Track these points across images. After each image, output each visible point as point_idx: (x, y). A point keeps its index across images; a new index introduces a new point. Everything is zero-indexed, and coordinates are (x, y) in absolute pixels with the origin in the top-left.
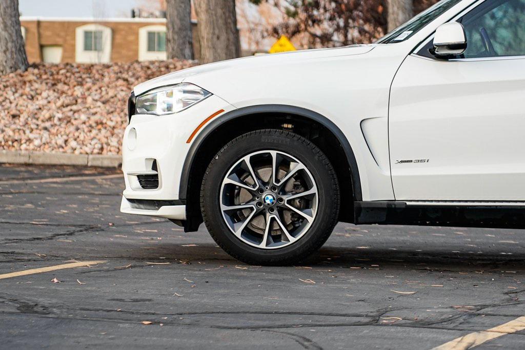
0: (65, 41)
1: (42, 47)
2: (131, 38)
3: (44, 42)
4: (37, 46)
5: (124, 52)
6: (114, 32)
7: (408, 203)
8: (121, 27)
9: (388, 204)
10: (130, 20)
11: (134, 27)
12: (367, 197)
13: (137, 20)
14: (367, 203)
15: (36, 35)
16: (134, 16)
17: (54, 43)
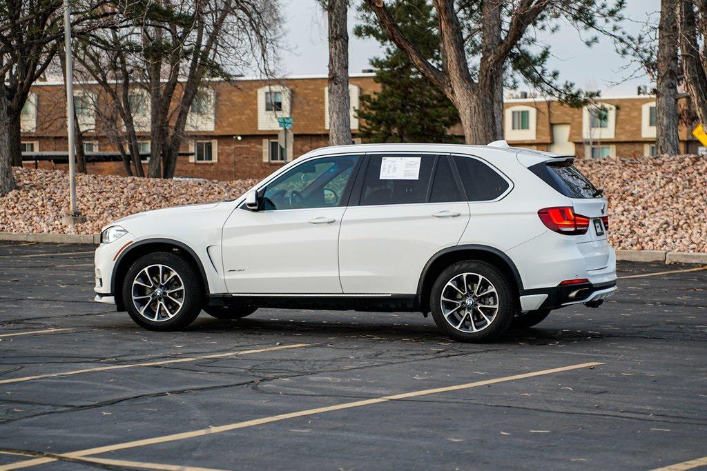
0: (573, 119)
1: (552, 125)
2: (635, 114)
3: (553, 122)
4: (547, 124)
5: (628, 127)
6: (618, 108)
7: (233, 295)
8: (625, 104)
9: (223, 296)
10: (636, 96)
11: (637, 103)
12: (212, 291)
13: (642, 96)
14: (212, 294)
15: (547, 114)
16: (639, 93)
17: (563, 122)
